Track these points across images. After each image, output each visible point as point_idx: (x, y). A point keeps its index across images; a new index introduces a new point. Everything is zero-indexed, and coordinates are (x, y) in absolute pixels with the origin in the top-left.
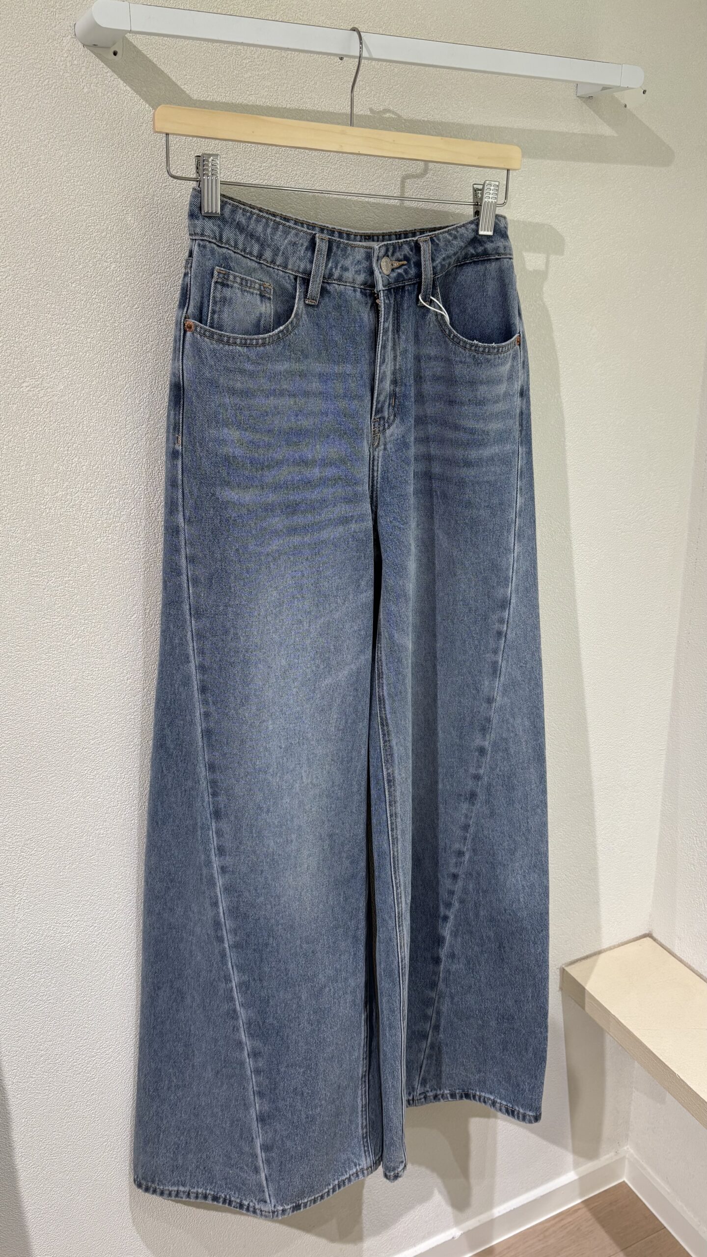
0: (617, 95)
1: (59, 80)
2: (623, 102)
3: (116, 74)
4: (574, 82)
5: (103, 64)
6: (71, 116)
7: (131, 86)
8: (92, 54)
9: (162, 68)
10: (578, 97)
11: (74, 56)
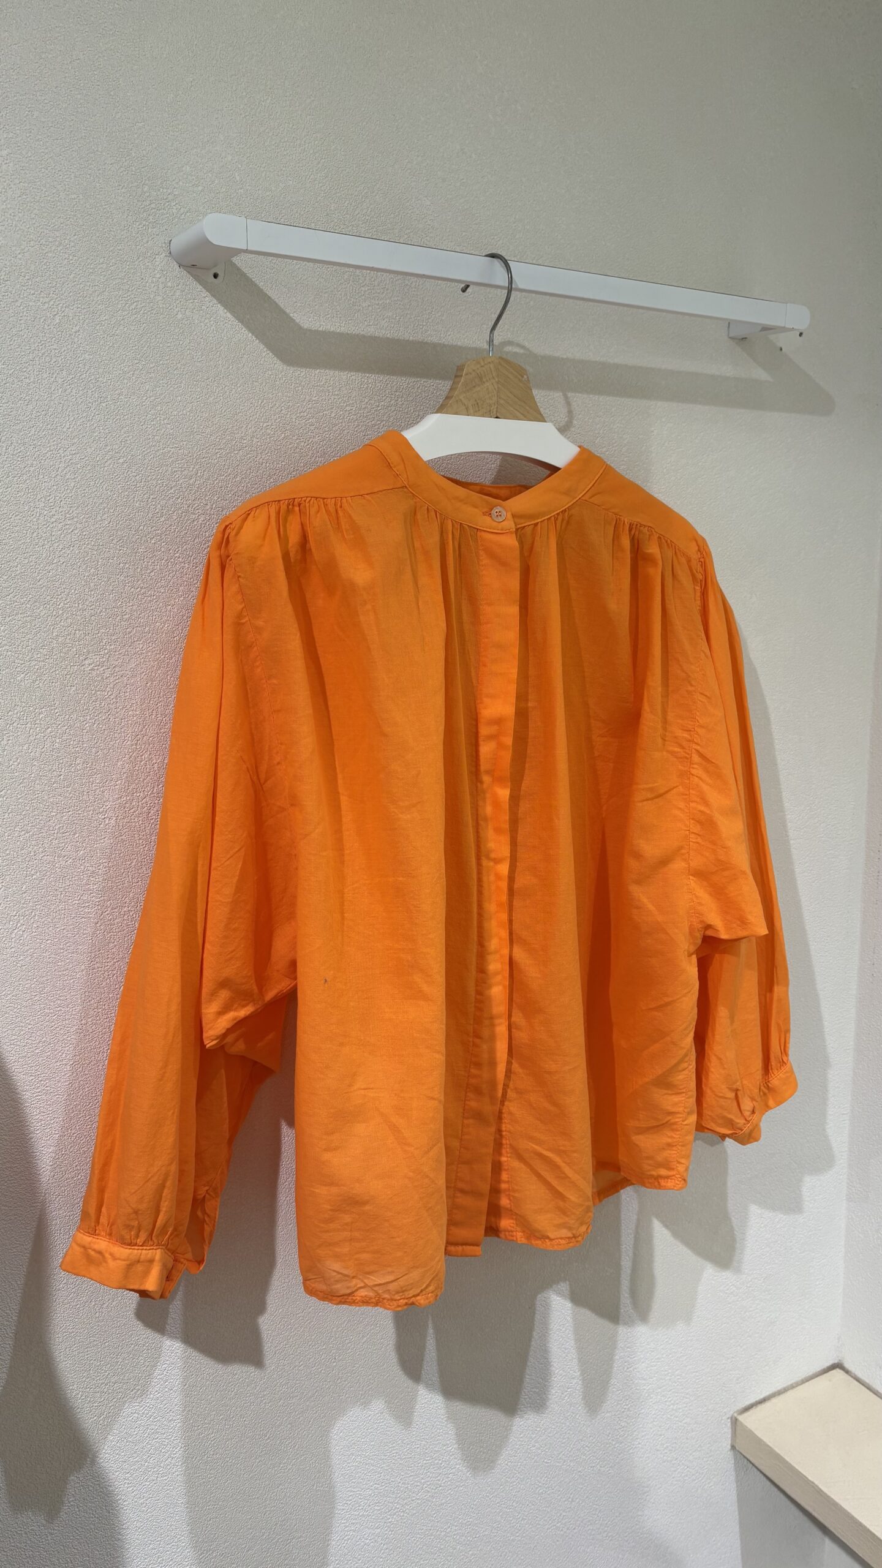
0: (772, 337)
1: (149, 303)
2: (780, 344)
3: (217, 300)
4: (727, 319)
5: (201, 287)
6: (161, 345)
7: (233, 313)
8: (189, 276)
9: (270, 293)
10: (730, 338)
11: (168, 278)
